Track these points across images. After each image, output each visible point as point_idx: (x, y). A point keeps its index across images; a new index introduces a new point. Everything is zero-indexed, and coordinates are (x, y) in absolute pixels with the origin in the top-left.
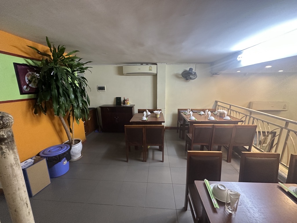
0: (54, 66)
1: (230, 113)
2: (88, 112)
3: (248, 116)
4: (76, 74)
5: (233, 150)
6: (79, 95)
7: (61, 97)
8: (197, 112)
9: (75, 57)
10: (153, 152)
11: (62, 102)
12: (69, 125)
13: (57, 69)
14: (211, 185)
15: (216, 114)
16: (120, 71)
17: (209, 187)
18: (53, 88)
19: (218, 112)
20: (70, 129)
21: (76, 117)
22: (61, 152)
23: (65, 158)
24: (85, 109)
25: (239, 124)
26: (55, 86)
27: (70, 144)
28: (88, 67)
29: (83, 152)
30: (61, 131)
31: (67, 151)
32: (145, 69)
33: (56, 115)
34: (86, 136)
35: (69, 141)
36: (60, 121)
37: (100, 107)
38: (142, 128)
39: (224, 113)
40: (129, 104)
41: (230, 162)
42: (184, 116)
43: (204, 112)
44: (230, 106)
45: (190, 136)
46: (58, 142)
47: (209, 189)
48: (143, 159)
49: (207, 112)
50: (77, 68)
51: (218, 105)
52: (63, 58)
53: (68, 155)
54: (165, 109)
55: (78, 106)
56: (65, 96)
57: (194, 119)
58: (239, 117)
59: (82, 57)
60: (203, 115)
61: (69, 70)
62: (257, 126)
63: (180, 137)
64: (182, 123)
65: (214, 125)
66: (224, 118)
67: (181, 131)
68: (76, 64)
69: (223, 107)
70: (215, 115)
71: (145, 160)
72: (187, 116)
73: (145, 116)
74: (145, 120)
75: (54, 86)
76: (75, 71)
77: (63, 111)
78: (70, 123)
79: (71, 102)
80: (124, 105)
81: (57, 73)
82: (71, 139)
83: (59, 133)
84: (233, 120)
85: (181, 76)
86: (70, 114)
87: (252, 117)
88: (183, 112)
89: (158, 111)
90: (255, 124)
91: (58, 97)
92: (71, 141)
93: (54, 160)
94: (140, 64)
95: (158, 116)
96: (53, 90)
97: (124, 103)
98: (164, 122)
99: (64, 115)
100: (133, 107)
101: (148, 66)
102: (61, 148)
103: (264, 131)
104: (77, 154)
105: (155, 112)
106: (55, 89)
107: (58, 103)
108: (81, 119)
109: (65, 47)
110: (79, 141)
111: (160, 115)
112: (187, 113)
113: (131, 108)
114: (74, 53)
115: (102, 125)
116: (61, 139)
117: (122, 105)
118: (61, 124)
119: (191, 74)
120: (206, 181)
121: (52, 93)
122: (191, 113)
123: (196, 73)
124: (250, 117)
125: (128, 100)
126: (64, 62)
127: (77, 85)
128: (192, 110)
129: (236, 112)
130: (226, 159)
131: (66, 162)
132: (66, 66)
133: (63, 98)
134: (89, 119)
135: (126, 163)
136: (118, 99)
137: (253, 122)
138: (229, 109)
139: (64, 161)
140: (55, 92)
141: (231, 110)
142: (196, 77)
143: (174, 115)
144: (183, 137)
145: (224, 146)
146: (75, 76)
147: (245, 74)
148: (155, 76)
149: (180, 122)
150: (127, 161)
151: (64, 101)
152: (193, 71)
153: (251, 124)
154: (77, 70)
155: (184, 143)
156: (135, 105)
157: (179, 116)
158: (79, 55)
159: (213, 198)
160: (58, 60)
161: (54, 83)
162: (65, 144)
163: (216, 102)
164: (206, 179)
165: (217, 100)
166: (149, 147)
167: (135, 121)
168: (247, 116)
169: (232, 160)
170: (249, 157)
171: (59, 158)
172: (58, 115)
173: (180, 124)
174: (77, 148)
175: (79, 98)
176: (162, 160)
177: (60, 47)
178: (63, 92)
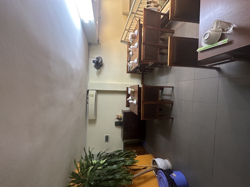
0: (87, 182)
1: (132, 30)
2: (129, 151)
3: (135, 15)
4: (94, 162)
5: (163, 28)
6: (113, 160)
7: (115, 177)
8: (130, 58)
9: (80, 162)
10: (164, 95)
11: (120, 176)
12: (140, 169)
13: (91, 180)
14: (203, 46)
15: (132, 41)
16: (93, 121)
17: (205, 47)
18: (107, 185)
19: (130, 40)
20: (144, 169)
21: (134, 163)
22: (165, 178)
23: (171, 175)
24: (126, 155)
25: (142, 23)
26: (106, 182)
27: (157, 170)
28: (89, 150)
29: (164, 158)
30: (144, 177)
31: (164, 173)
32: (91, 100)
33: (132, 183)
34: (148, 154)
35: (154, 170)
36: (136, 178)
37: (123, 141)
38: (144, 104)
39: (132, 35)
40: (121, 115)
41: (174, 31)
42: (133, 68)
43: (130, 51)
44: (126, 30)
45: (150, 64)
46: (155, 181)
47: (207, 48)
48: (171, 105)
49: (130, 49)
50: (89, 160)
51: (124, 40)
52: (80, 173)
53: (168, 172)
54: (126, 84)
55: (123, 161)
56: (114, 174)
57: (137, 60)
58: (135, 23)
59: (80, 156)
60: (132, 53)
61: (91, 168)
62: (144, 8)
63: (151, 72)
64: (139, 70)
65: (142, 43)
66: (136, 35)
67: (146, 71)
68: (86, 162)
69: (126, 36)
70: (133, 43)
71: (172, 103)
72: (134, 66)
73: (132, 101)
74: (137, 101)
75: (105, 184)
76: (92, 163)
77: (128, 175)
78: (138, 169)
79: (120, 168)
80: (122, 119)
81: (93, 180)
82: (153, 168)
83: (147, 179)
84: (138, 28)
85: (99, 70)
86: (131, 169)
87: (136, 12)
88: (130, 69)
89: (128, 90)
90: (143, 10)
91: (116, 180)
92: (154, 169)
93: (172, 185)
94: (88, 104)
95: (133, 90)
96: (109, 184)
97: (121, 119)
98: (139, 85)
99: (131, 174)
100: (124, 112)
101: (90, 97)
102: (161, 179)
103: (147, 3)
104: (166, 163)
105: (129, 92)
106: (108, 183)
107: (121, 180)
108: (134, 158)
109: (72, 172)
110: (154, 161)
111: (132, 89)
112: (131, 66)
113: (125, 113)
114: (77, 164)
115: (138, 139)
116: (152, 177)
117: (122, 121)
118: (139, 178)
119: (97, 61)
120: (198, 50)
121: (112, 186)
122: (131, 62)
123: (97, 58)
124: (136, 14)
125: (118, 116)
126: (84, 173)
127: (104, 161)
128: (129, 62)
129: (131, 25)
130: (171, 34)
131: (174, 175)
132: (87, 171)
133: (116, 175)
134: (135, 151)
135: (174, 120)
136: (117, 124)
137: (140, 11)
138: (129, 31)
139: (173, 176)
140: (111, 183)
141: (129, 29)
142: (100, 58)
143: (132, 77)
144: (151, 70)
145: (161, 35)
146: (96, 163)
147: (100, 18)
148: (98, 92)
149: (138, 72)
150: (173, 119)
151: (119, 174)
152: (95, 59)
153: (143, 13)
154: (91, 161)
155: (157, 69)
156: (122, 110)
157: (133, 72)
158: (78, 159)
159: (217, 44)
160: (82, 179)
161: (103, 183)
162: (156, 174)
163: (122, 41)
164: (197, 50)
165: (120, 41)
166: (160, 99)
167: (137, 111)
168: (135, 17)
169: (173, 29)
170: (174, 13)
171: (170, 180)
172: (131, 180)
173: (139, 72)
174: (161, 163)
175: (116, 160)
176: (172, 88)
177: (71, 177)
178: (111, 175)
